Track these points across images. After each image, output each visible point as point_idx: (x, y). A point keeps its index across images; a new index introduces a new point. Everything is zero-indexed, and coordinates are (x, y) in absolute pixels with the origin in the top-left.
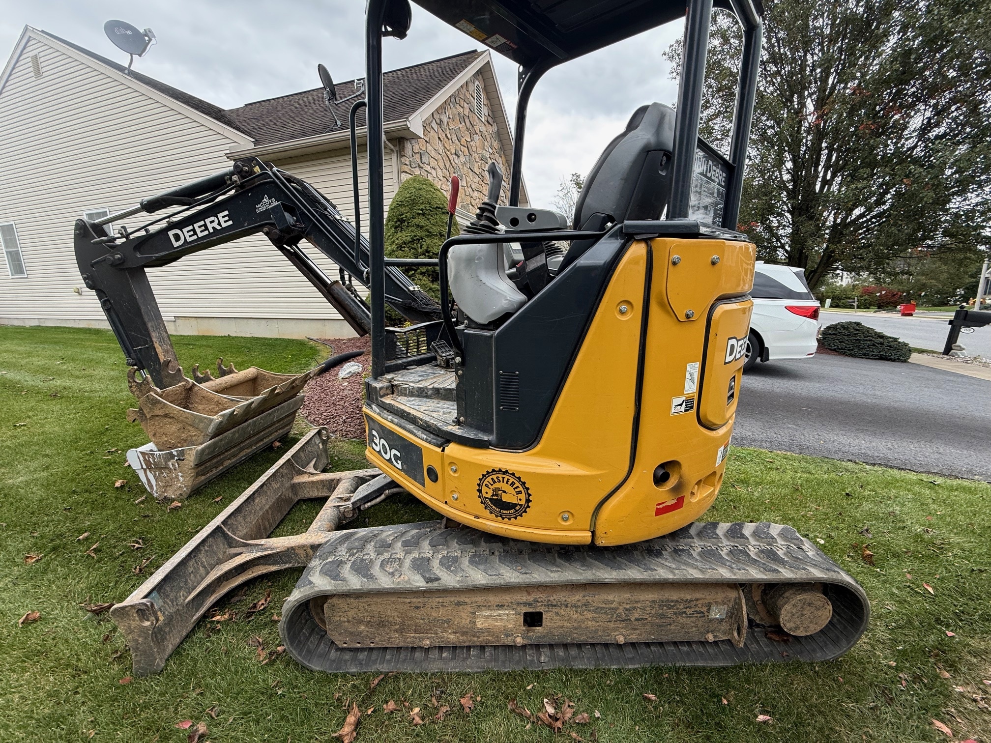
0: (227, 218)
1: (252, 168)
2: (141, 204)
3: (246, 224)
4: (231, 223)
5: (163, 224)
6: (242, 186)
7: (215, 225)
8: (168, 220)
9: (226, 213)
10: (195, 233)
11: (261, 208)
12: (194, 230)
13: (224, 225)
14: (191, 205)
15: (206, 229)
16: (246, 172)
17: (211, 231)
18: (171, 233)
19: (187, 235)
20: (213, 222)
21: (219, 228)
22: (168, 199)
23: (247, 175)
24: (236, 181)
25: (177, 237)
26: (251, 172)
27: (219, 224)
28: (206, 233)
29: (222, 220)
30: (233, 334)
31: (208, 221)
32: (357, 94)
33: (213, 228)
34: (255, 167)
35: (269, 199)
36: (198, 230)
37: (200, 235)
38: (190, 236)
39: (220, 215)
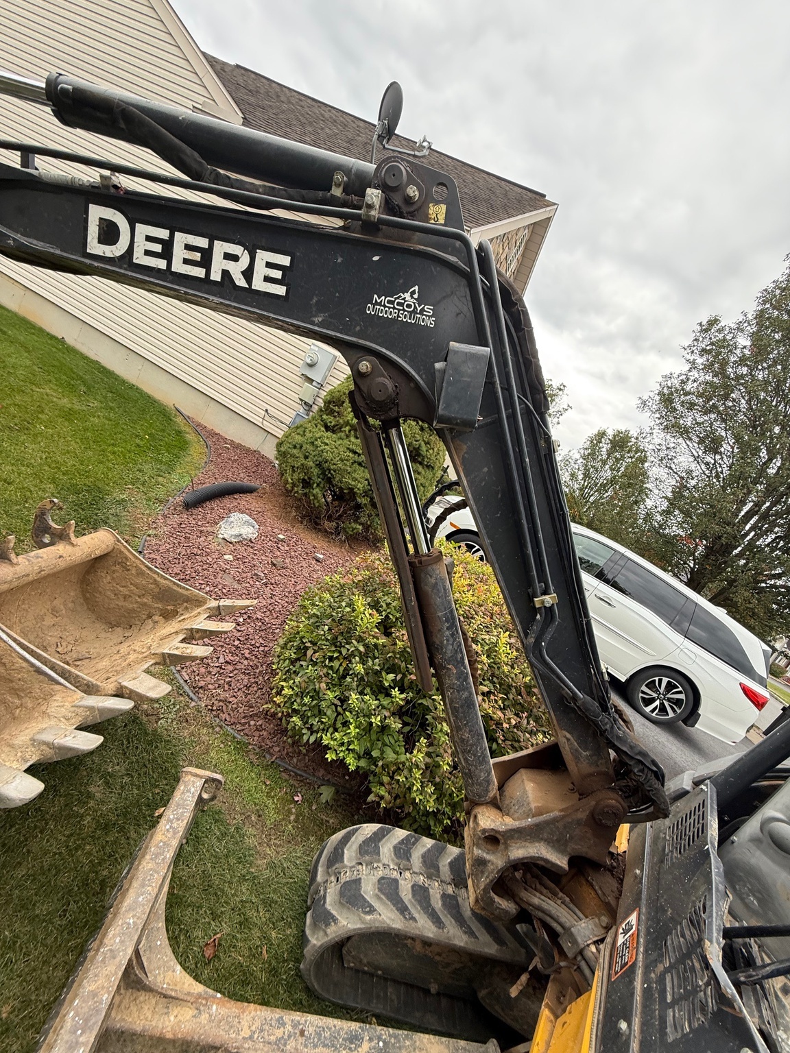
0: (277, 274)
1: (427, 199)
2: (52, 84)
3: (319, 319)
4: (281, 290)
5: (89, 176)
6: (371, 227)
7: (236, 270)
8: (107, 173)
9: (285, 260)
10: (167, 254)
11: (383, 307)
12: (168, 246)
13: (258, 284)
14: (197, 180)
15: (206, 262)
16: (408, 200)
17: (216, 276)
18: (97, 213)
19: (141, 245)
20: (235, 258)
21: (241, 282)
22: (142, 123)
23: (405, 209)
24: (370, 207)
25: (109, 233)
26: (416, 209)
27: (248, 274)
28: (199, 272)
29: (260, 271)
30: (70, 341)
31: (220, 248)
32: (417, 153)
33: (226, 274)
34: (437, 202)
35: (420, 301)
36: (179, 253)
37: (178, 267)
38: (147, 253)
39: (263, 256)
